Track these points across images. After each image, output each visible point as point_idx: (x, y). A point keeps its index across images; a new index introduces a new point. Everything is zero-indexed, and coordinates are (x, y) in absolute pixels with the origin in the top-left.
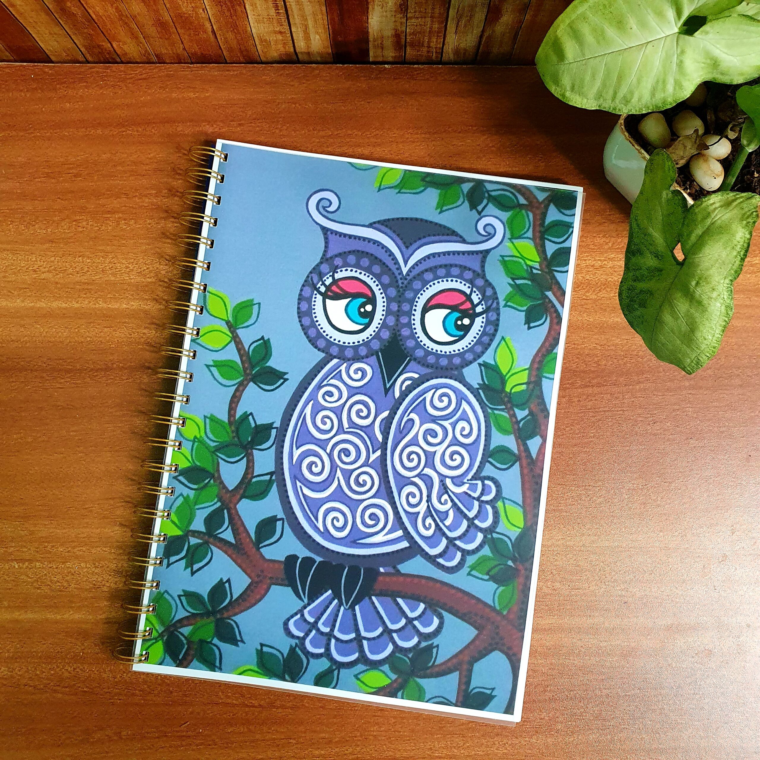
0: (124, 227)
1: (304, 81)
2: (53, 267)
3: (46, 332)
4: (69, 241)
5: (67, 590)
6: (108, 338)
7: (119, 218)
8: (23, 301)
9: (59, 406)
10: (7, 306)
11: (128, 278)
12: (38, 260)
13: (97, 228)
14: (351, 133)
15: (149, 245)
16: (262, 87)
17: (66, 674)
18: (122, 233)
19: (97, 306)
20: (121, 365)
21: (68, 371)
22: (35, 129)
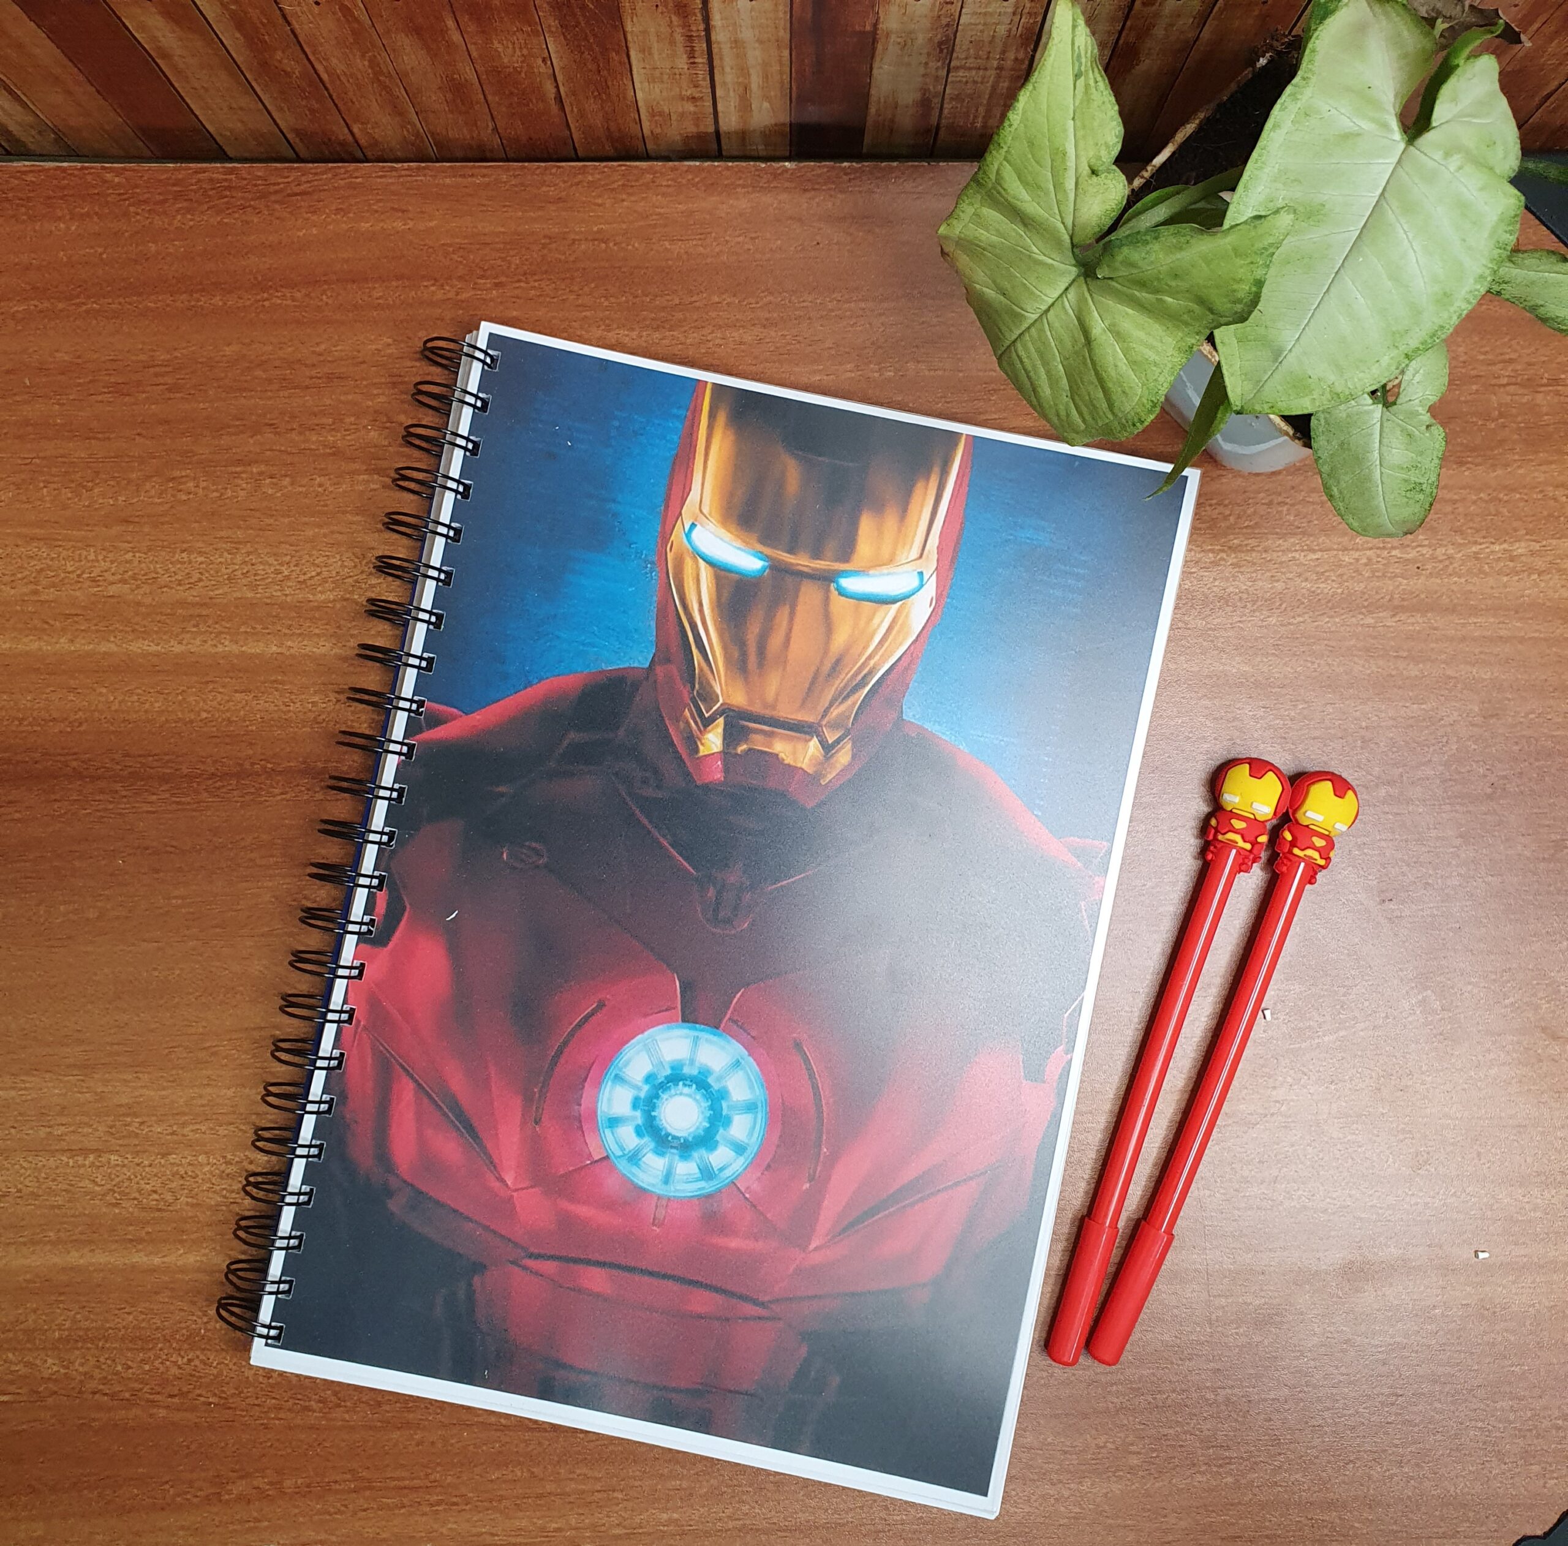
0: (270, 491)
1: (624, 196)
2: (130, 573)
3: (120, 702)
4: (162, 519)
5: (171, 1208)
6: (242, 713)
7: (261, 473)
8: (72, 641)
9: (147, 848)
10: (40, 649)
11: (279, 594)
12: (100, 557)
13: (216, 494)
14: (716, 299)
15: (320, 526)
16: (541, 208)
17: (174, 1371)
18: (265, 504)
19: (220, 649)
20: (269, 766)
21: (164, 779)
22: (89, 297)
